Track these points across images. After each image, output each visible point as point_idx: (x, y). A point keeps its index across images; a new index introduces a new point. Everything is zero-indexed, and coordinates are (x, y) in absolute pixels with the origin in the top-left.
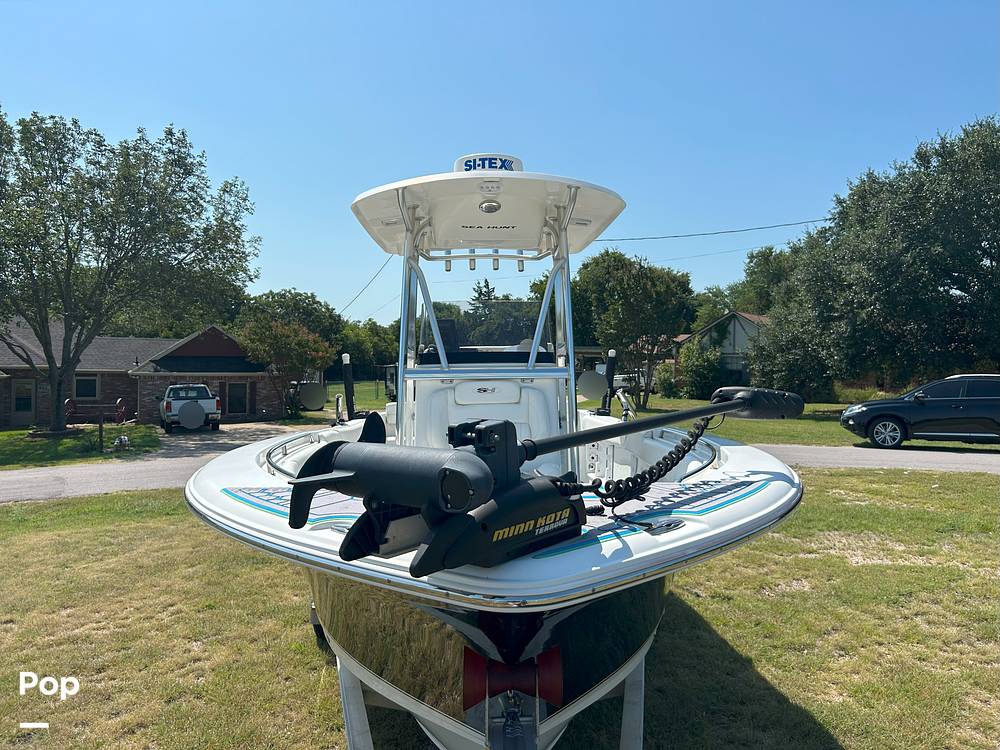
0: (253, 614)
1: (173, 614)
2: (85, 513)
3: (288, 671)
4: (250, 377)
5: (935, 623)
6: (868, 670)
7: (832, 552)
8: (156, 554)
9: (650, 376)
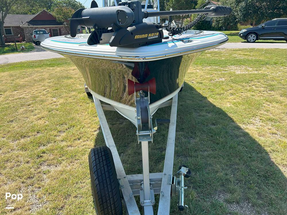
0: (69, 91)
1: (46, 91)
2: (16, 67)
3: (81, 104)
4: (59, 27)
5: (258, 87)
6: (238, 99)
7: (232, 71)
8: (39, 77)
9: (182, 23)
